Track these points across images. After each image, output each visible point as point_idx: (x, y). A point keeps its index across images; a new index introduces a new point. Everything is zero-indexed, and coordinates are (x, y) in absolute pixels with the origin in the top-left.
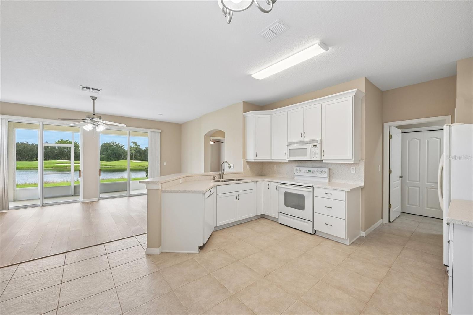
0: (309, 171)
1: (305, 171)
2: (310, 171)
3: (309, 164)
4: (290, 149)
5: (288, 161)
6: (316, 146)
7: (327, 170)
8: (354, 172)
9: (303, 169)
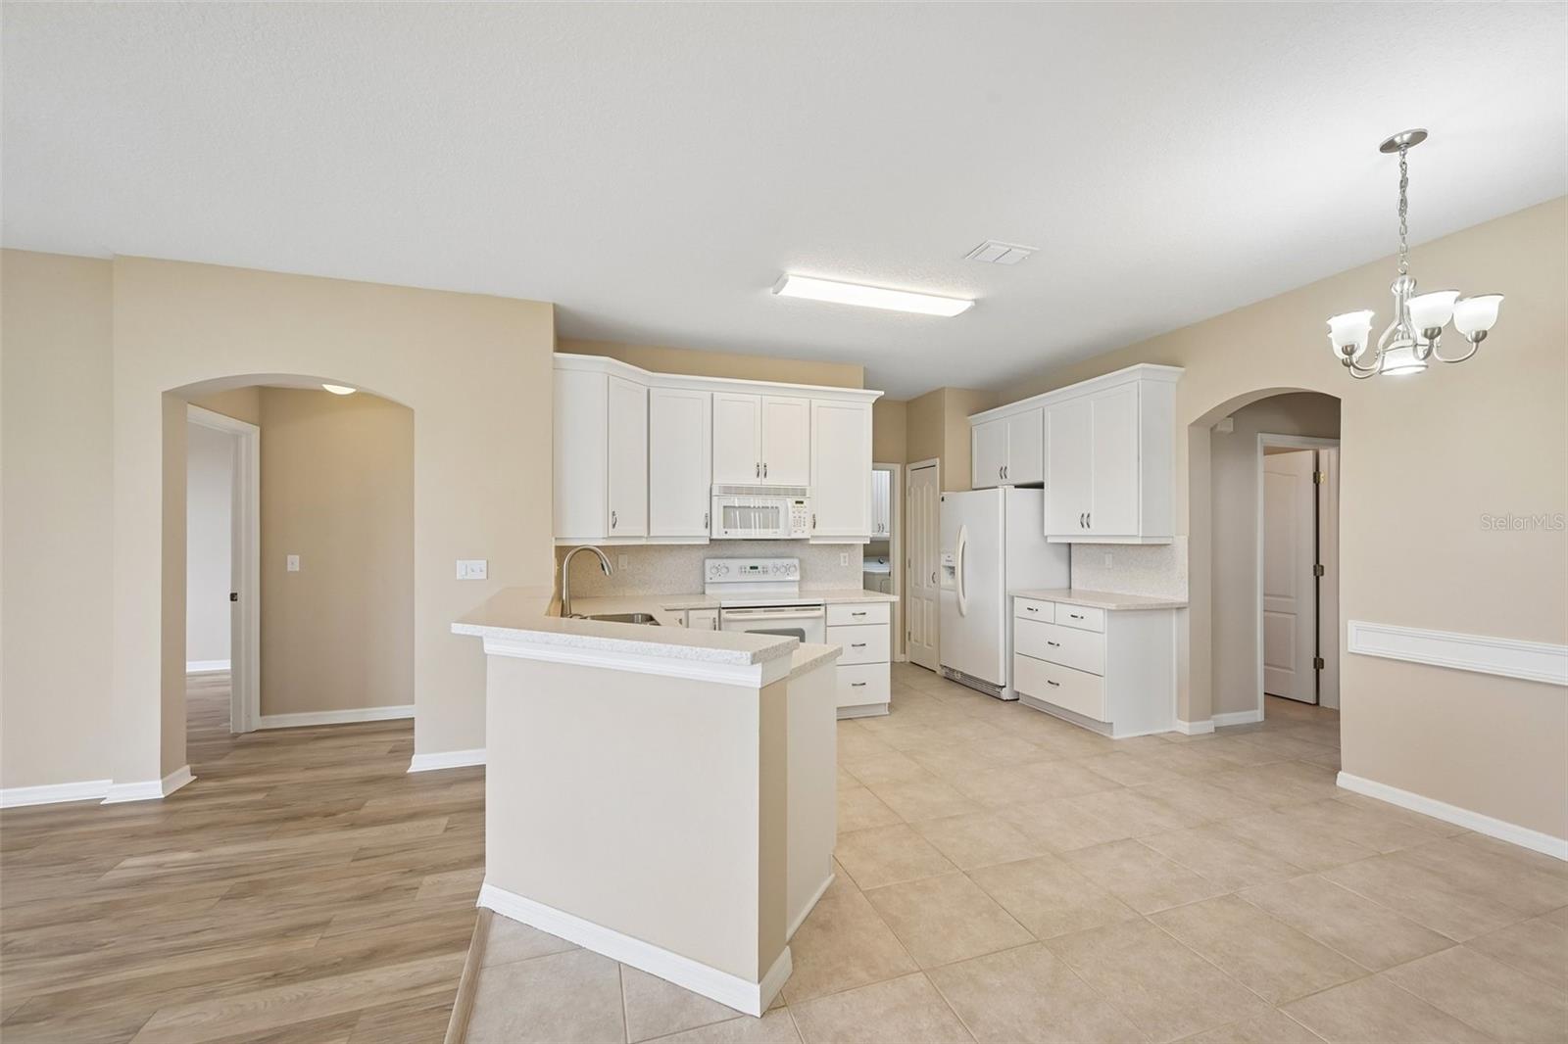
0: (751, 568)
1: (742, 570)
2: (757, 568)
3: (745, 549)
4: (725, 507)
5: (708, 543)
6: (802, 502)
7: (796, 562)
8: (847, 564)
9: (734, 564)
